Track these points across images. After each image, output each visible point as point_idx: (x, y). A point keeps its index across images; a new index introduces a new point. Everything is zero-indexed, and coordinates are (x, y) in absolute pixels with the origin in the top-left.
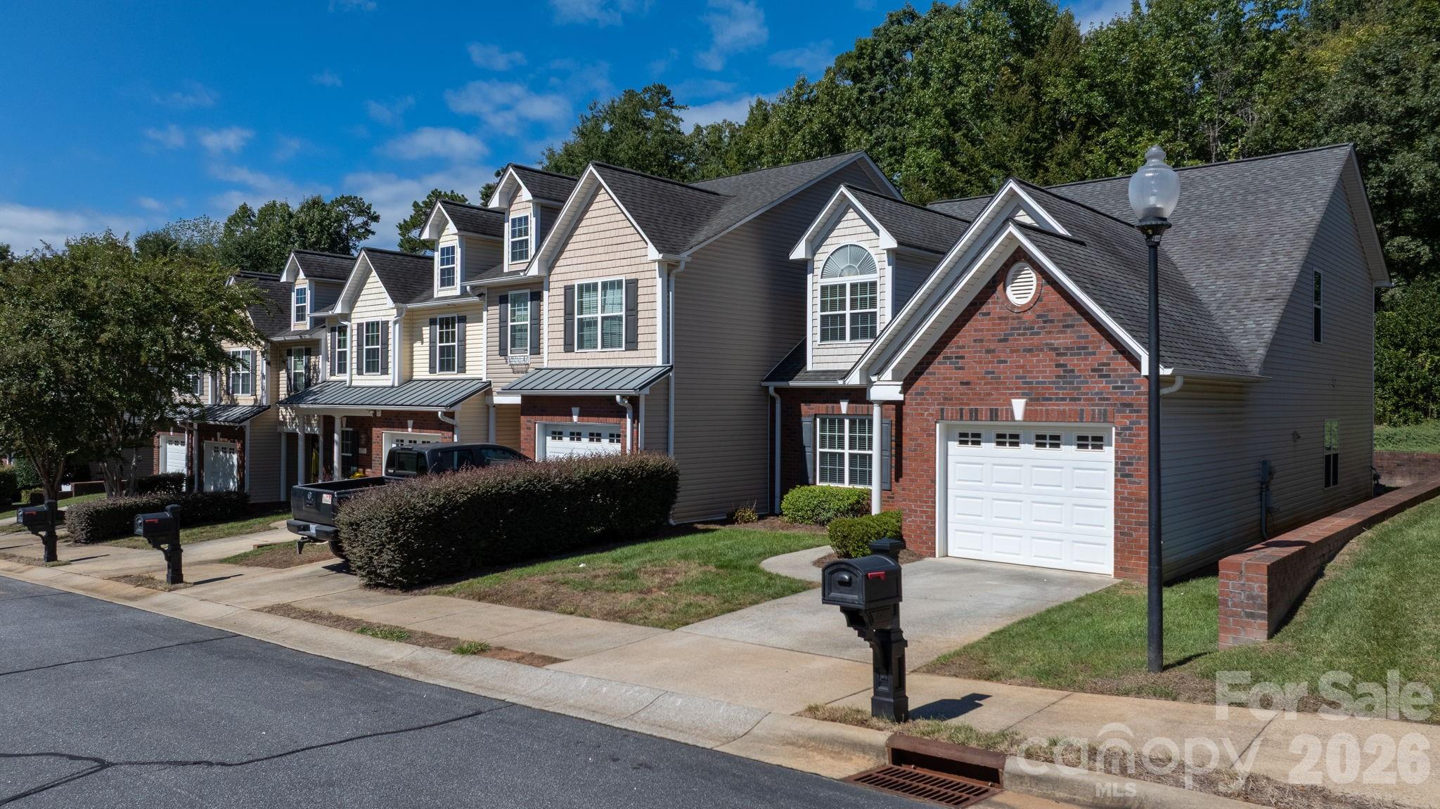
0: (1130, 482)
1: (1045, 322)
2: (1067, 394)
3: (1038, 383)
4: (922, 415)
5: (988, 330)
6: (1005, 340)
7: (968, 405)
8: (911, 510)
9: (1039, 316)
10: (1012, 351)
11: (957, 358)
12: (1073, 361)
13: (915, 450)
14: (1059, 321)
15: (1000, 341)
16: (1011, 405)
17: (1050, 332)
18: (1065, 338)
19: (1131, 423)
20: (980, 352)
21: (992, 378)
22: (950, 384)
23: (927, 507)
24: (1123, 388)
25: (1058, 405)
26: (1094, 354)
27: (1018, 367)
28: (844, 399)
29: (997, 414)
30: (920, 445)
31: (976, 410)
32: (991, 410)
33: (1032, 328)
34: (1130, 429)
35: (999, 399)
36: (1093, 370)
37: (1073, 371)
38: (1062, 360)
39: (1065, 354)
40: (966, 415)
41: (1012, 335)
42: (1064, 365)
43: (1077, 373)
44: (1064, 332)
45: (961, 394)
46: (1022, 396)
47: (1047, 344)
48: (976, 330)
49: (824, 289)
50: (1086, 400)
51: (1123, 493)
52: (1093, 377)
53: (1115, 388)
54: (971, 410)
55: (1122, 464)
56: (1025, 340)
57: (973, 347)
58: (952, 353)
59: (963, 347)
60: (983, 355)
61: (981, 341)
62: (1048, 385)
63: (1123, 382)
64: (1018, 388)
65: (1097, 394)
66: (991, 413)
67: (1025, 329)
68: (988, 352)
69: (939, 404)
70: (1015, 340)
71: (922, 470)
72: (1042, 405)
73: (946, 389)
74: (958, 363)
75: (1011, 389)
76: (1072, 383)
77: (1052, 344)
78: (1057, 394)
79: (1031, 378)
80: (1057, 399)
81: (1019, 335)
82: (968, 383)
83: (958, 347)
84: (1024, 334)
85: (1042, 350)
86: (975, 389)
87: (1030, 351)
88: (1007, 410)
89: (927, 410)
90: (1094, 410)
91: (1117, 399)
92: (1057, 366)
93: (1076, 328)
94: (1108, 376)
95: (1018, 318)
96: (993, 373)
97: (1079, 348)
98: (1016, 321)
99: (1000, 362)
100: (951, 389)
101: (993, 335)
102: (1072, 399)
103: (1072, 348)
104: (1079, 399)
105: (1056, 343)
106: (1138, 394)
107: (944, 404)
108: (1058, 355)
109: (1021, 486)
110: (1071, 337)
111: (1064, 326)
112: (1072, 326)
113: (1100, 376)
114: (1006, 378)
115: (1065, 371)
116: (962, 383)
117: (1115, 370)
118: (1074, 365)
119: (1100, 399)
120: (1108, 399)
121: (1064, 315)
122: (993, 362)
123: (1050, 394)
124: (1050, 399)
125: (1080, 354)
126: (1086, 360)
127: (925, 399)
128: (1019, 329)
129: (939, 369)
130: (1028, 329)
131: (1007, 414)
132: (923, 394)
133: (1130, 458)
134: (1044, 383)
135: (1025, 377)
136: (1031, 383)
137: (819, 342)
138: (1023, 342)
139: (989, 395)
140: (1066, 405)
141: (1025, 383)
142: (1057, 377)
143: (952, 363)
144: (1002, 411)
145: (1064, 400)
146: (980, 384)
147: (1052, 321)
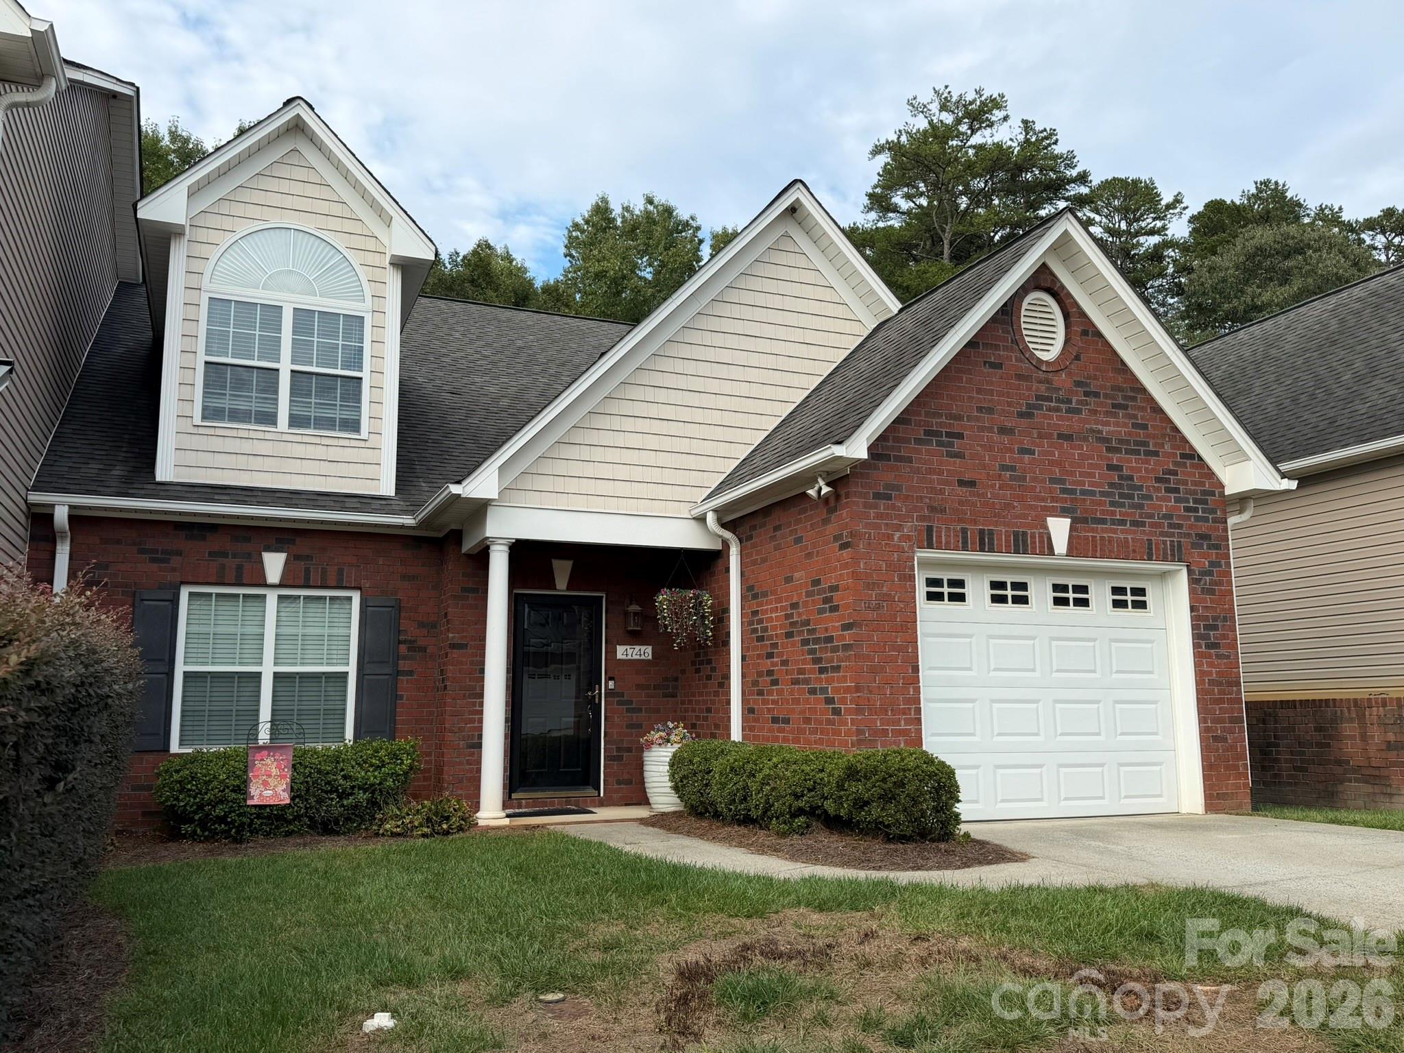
0: (1219, 656)
1: (1086, 394)
2: (1127, 514)
3: (1083, 492)
4: (890, 537)
5: (1000, 394)
6: (1029, 415)
7: (975, 522)
8: (875, 732)
9: (1078, 384)
10: (1040, 436)
11: (949, 435)
12: (1131, 463)
13: (878, 607)
14: (1107, 396)
15: (1021, 415)
16: (1046, 528)
17: (1094, 412)
18: (1117, 424)
19: (1212, 564)
20: (990, 430)
21: (1012, 478)
22: (940, 482)
23: (907, 722)
24: (1197, 510)
25: (1115, 531)
26: (1156, 454)
27: (1052, 463)
29: (1025, 542)
30: (888, 598)
31: (991, 533)
32: (1016, 534)
33: (1069, 401)
34: (1210, 573)
35: (1025, 516)
36: (1158, 480)
37: (1131, 478)
38: (1115, 459)
39: (1118, 450)
40: (972, 538)
41: (1040, 408)
42: (1118, 468)
43: (1136, 482)
44: (1115, 415)
45: (961, 503)
46: (1063, 513)
47: (1092, 431)
48: (979, 391)
49: (217, 305)
50: (1152, 525)
51: (1210, 673)
52: (1158, 490)
53: (1187, 509)
54: (982, 532)
55: (1206, 627)
56: (1060, 418)
57: (978, 419)
58: (941, 425)
59: (960, 418)
60: (996, 437)
61: (990, 411)
62: (1098, 497)
63: (1196, 501)
64: (1054, 499)
65: (1165, 517)
66: (1016, 540)
67: (1058, 400)
68: (1003, 430)
69: (921, 518)
70: (1045, 417)
71: (893, 648)
72: (1093, 530)
73: (933, 490)
74: (951, 445)
75: (1043, 499)
76: (1131, 496)
77: (1100, 432)
78: (1113, 513)
79: (1074, 483)
80: (1113, 522)
81: (1050, 409)
82: (972, 484)
83: (951, 416)
84: (1058, 410)
85: (1085, 439)
86: (984, 495)
87: (1069, 438)
88: (1041, 536)
89: (899, 528)
90: (1164, 543)
91: (1191, 527)
92: (1111, 467)
93: (1130, 411)
94: (1177, 490)
95: (1048, 381)
96: (1013, 469)
97: (1137, 443)
98: (1043, 387)
99: (1023, 451)
100: (942, 492)
101: (1009, 405)
102: (1135, 523)
103: (1128, 442)
104: (1143, 524)
105: (1105, 430)
106: (1214, 520)
107: (929, 519)
108: (1109, 449)
109: (1037, 674)
110: (1125, 425)
111: (1114, 406)
112: (1125, 407)
113: (1168, 490)
114: (1034, 479)
115: (1120, 477)
116: (962, 483)
117: (1185, 483)
118: (1132, 469)
119: (1171, 526)
120: (1179, 526)
121: (1114, 388)
122: (1011, 451)
123: (1103, 512)
124: (1103, 521)
125: (1137, 452)
126: (1148, 462)
127: (894, 507)
128: (1049, 399)
129: (919, 452)
130: (1063, 402)
131: (1042, 542)
132: (889, 497)
133: (1215, 619)
134: (1093, 493)
135: (1062, 481)
136: (1073, 492)
137: (197, 420)
138: (1057, 421)
139: (1008, 506)
140: (1126, 532)
141: (1064, 491)
142: (1111, 485)
143: (940, 444)
144: (1033, 537)
145: (1122, 522)
146: (993, 486)
147: (1096, 395)
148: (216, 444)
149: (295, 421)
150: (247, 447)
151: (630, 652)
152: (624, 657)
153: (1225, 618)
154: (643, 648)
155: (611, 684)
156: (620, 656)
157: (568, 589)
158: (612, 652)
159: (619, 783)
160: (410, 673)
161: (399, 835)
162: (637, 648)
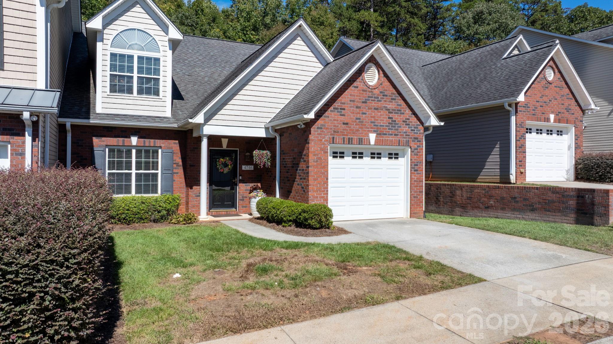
0: (417, 174)
1: (383, 96)
2: (393, 132)
3: (381, 126)
4: (321, 140)
5: (357, 96)
6: (365, 102)
7: (347, 135)
9: (381, 92)
10: (369, 109)
11: (341, 109)
12: (395, 117)
13: (317, 161)
14: (389, 96)
15: (363, 102)
16: (368, 136)
17: (386, 101)
18: (392, 105)
19: (418, 146)
20: (353, 107)
21: (359, 122)
22: (337, 123)
23: (324, 194)
24: (414, 130)
25: (389, 137)
26: (403, 114)
27: (372, 117)
28: (134, 135)
29: (362, 141)
30: (320, 158)
31: (352, 138)
32: (359, 139)
33: (378, 98)
34: (417, 149)
35: (362, 133)
36: (404, 121)
37: (395, 121)
38: (391, 115)
39: (392, 113)
40: (346, 141)
41: (369, 100)
42: (392, 118)
43: (397, 122)
44: (391, 102)
45: (343, 130)
46: (374, 132)
47: (385, 107)
48: (351, 95)
50: (401, 135)
51: (415, 178)
52: (403, 124)
53: (412, 130)
54: (349, 138)
55: (414, 165)
56: (375, 103)
57: (350, 104)
58: (338, 106)
59: (344, 103)
60: (355, 109)
61: (354, 101)
62: (385, 127)
63: (414, 128)
64: (371, 128)
65: (405, 132)
66: (359, 141)
67: (375, 98)
68: (357, 107)
69: (331, 135)
70: (370, 103)
71: (321, 173)
72: (383, 137)
73: (335, 126)
74: (341, 112)
75: (368, 128)
76: (395, 127)
77: (387, 107)
78: (389, 132)
79: (378, 123)
80: (389, 134)
81: (372, 100)
82: (347, 124)
83: (342, 103)
84: (374, 101)
85: (382, 109)
86: (350, 127)
87: (377, 109)
88: (367, 139)
89: (324, 138)
90: (404, 140)
91: (412, 135)
92: (389, 118)
93: (396, 101)
94: (409, 125)
95: (372, 92)
96: (360, 119)
97: (398, 110)
98: (370, 93)
99: (363, 114)
100: (338, 126)
101: (360, 99)
102: (395, 135)
103: (395, 110)
104: (398, 135)
105: (388, 106)
106: (420, 133)
107: (334, 135)
108: (389, 112)
109: (364, 179)
110: (395, 105)
111: (392, 99)
112: (395, 99)
113: (406, 125)
114: (366, 122)
115: (392, 121)
116: (344, 124)
117: (412, 122)
118: (396, 118)
119: (406, 135)
120: (409, 135)
121: (392, 94)
122: (360, 113)
123: (386, 132)
124: (386, 134)
125: (398, 113)
126: (400, 116)
127: (323, 131)
128: (372, 97)
129: (331, 114)
130: (376, 98)
131: (367, 141)
132: (321, 128)
133: (417, 163)
134: (383, 126)
135: (374, 123)
136: (377, 126)
138: (374, 104)
139: (358, 130)
140: (393, 137)
141: (374, 125)
142: (389, 123)
143: (338, 112)
144: (364, 139)
145: (392, 135)
146: (353, 124)
147: (386, 96)
149: (139, 93)
150: (124, 101)
151: (246, 167)
152: (245, 169)
153: (420, 162)
154: (251, 166)
155: (241, 178)
156: (243, 169)
157: (227, 148)
158: (240, 168)
159: (243, 207)
160: (177, 173)
161: (176, 224)
162: (249, 166)
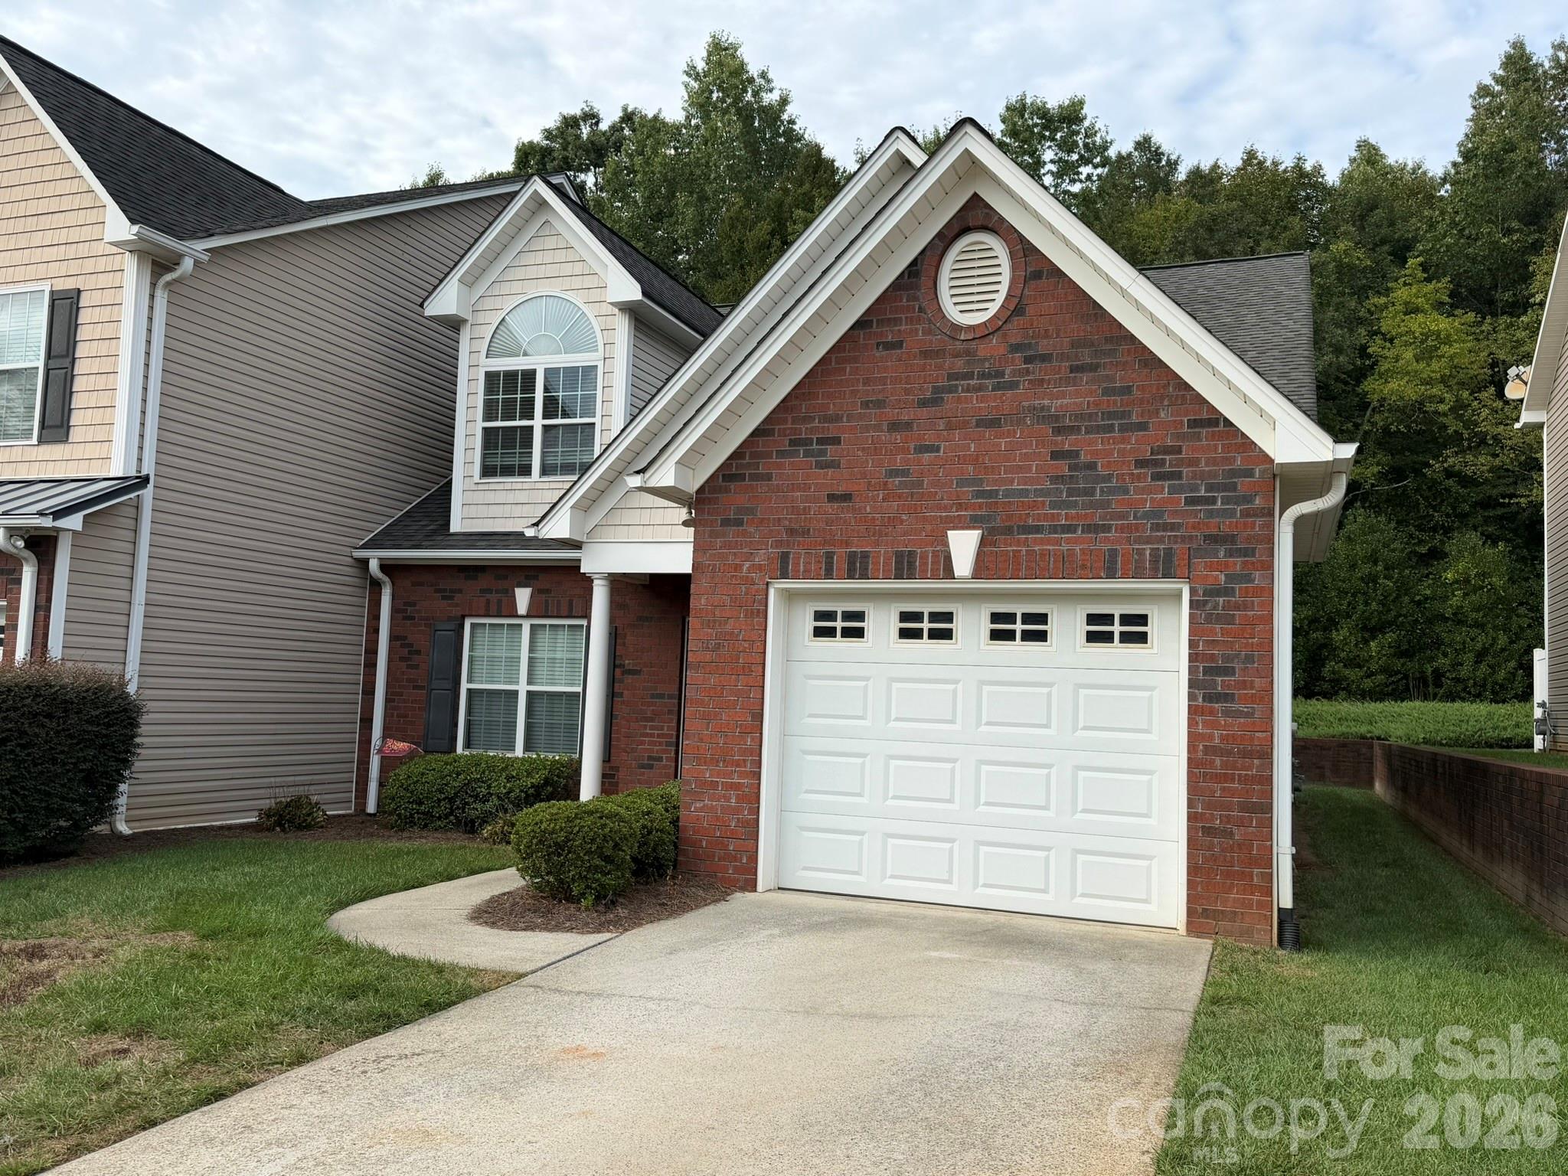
0: (1227, 713)
1: (1028, 360)
2: (1079, 517)
3: (1008, 493)
4: (738, 568)
5: (896, 381)
6: (935, 401)
7: (847, 544)
8: (703, 783)
9: (1016, 348)
10: (950, 427)
11: (820, 441)
12: (1089, 446)
13: (718, 647)
14: (1063, 357)
15: (923, 403)
16: (946, 544)
17: (1040, 382)
18: (1076, 394)
19: (1233, 578)
20: (877, 428)
21: (903, 485)
22: (805, 499)
23: (742, 775)
24: (1213, 501)
25: (1058, 542)
26: (1142, 427)
27: (964, 459)
28: (524, 582)
29: (911, 565)
30: (729, 636)
31: (865, 556)
32: (900, 555)
33: (1000, 374)
34: (1227, 592)
35: (918, 532)
36: (1141, 463)
37: (1092, 466)
38: (1067, 443)
39: (1074, 430)
40: (839, 562)
41: (952, 390)
42: (1071, 454)
43: (1102, 471)
44: (1075, 382)
45: (830, 521)
46: (973, 522)
47: (1033, 408)
48: (867, 382)
49: (491, 378)
50: (1121, 529)
51: (1211, 737)
52: (1139, 478)
53: (1190, 501)
54: (853, 555)
55: (1206, 671)
56: (982, 399)
57: (861, 417)
58: (812, 430)
59: (837, 419)
60: (884, 436)
61: (880, 404)
62: (1032, 498)
63: (1210, 488)
64: (960, 506)
65: (1147, 515)
66: (899, 562)
67: (983, 376)
68: (895, 426)
69: (776, 544)
70: (959, 400)
71: (731, 693)
72: (1018, 543)
73: (794, 510)
74: (823, 453)
75: (947, 508)
76: (1090, 492)
77: (1044, 408)
78: (1055, 517)
79: (995, 482)
80: (1054, 529)
81: (968, 389)
82: (847, 497)
83: (826, 419)
84: (980, 388)
85: (1020, 422)
86: (860, 510)
87: (993, 423)
88: (935, 554)
89: (749, 557)
90: (1141, 552)
91: (1197, 526)
92: (1056, 455)
93: (1102, 372)
94: (1178, 475)
95: (968, 353)
96: (905, 473)
97: (1111, 415)
98: (960, 361)
99: (922, 449)
100: (806, 511)
101: (907, 392)
102: (1089, 528)
103: (1092, 417)
104: (1107, 528)
105: (1055, 405)
106: (1246, 514)
107: (786, 544)
108: (1058, 431)
109: (956, 727)
110: (1091, 393)
111: (1075, 369)
112: (1093, 368)
113: (1157, 477)
114: (936, 483)
115: (1073, 467)
116: (832, 498)
117: (1193, 463)
118: (1096, 453)
119: (1156, 527)
120: (1173, 527)
121: (1077, 344)
122: (905, 450)
123: (1038, 517)
124: (1038, 529)
125: (1108, 429)
126: (1123, 440)
127: (745, 534)
128: (969, 376)
129: (780, 466)
130: (989, 376)
131: (935, 562)
132: (739, 523)
133: (1227, 658)
134: (1024, 493)
135: (979, 482)
136: (993, 494)
137: (477, 478)
138: (977, 404)
139: (894, 521)
140: (1076, 541)
141: (980, 494)
142: (1056, 479)
143: (807, 454)
144: (924, 557)
145: (1070, 529)
146: (874, 499)
147: (1045, 358)
148: (490, 497)
149: (545, 471)
150: (511, 497)
153: (1249, 659)
